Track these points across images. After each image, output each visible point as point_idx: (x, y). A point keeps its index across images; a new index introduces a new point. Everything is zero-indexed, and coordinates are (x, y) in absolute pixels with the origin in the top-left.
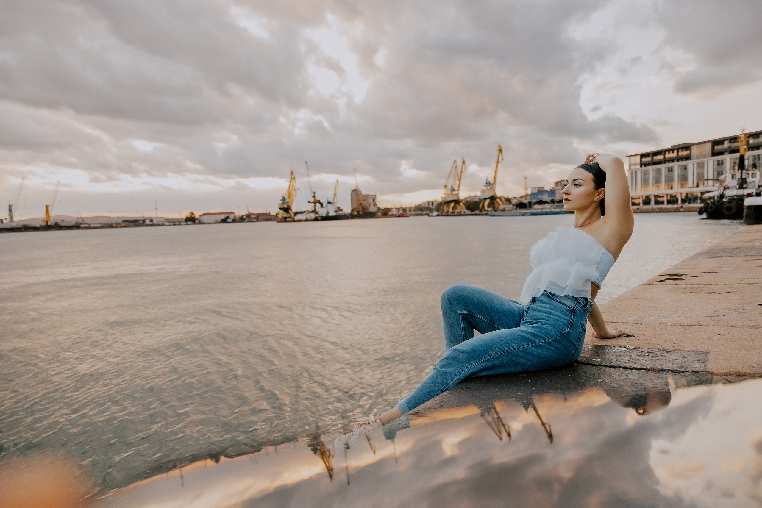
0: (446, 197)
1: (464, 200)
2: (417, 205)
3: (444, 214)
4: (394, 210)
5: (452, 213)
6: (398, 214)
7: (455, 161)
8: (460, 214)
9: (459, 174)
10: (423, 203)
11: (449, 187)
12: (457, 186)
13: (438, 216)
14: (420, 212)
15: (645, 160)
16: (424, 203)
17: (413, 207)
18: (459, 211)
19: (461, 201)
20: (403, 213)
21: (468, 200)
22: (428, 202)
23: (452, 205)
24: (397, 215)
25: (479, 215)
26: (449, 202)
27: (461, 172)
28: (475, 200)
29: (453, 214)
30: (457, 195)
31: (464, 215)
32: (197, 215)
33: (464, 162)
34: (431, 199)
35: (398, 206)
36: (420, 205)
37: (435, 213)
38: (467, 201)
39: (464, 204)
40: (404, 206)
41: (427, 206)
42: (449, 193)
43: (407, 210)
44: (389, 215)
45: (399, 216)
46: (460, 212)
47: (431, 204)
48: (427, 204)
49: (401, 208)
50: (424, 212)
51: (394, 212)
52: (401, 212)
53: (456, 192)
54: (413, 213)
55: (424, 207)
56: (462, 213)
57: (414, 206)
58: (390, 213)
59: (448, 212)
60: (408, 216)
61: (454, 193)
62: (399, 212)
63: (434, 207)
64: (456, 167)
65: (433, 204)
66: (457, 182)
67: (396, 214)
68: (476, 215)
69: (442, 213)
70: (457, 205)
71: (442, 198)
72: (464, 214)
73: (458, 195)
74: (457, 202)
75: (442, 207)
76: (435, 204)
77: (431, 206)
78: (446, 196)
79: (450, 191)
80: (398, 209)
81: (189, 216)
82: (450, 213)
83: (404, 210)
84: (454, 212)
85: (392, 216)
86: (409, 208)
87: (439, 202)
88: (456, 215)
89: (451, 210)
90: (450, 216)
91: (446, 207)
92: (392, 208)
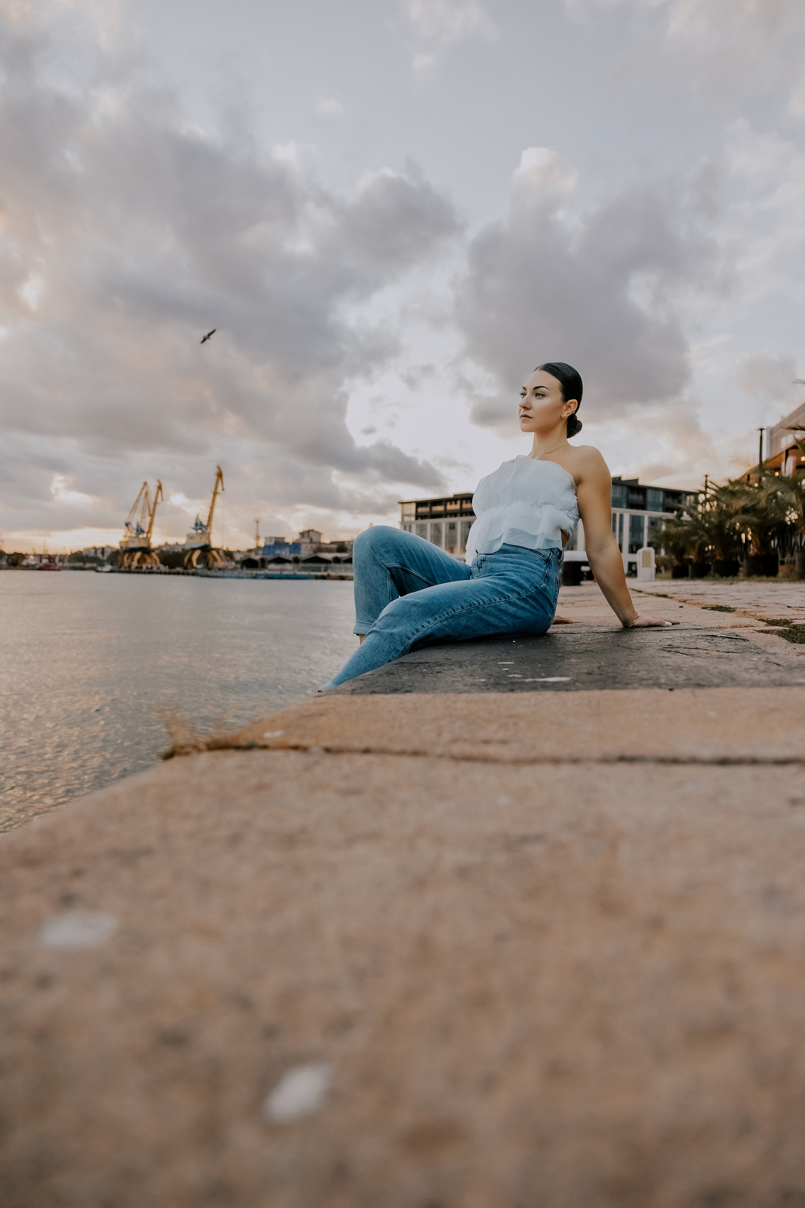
0: (128, 541)
1: (157, 549)
2: (74, 552)
3: (122, 569)
4: (32, 557)
5: (137, 568)
6: (40, 565)
7: (145, 483)
8: (150, 571)
9: (152, 506)
10: (85, 550)
11: (134, 525)
12: (147, 525)
13: (111, 571)
14: (80, 564)
15: (423, 510)
16: (88, 550)
17: (66, 554)
18: (149, 566)
19: (153, 551)
20: (48, 563)
21: (164, 549)
22: (96, 549)
23: (138, 555)
24: (38, 567)
25: (183, 574)
26: (132, 551)
27: (155, 503)
28: (176, 550)
29: (139, 571)
30: (148, 539)
31: (157, 573)
33: (160, 488)
34: (99, 544)
35: (40, 551)
36: (81, 552)
37: (108, 567)
38: (162, 552)
39: (157, 555)
40: (51, 552)
41: (92, 554)
42: (134, 535)
43: (57, 560)
44: (23, 566)
45: (41, 569)
46: (151, 568)
47: (99, 552)
48: (93, 551)
49: (45, 555)
50: (88, 565)
51: (32, 560)
52: (45, 561)
53: (145, 535)
54: (67, 564)
55: (87, 557)
56: (155, 569)
57: (69, 553)
58: (24, 563)
59: (130, 567)
60: (59, 570)
61: (141, 536)
62: (41, 561)
63: (105, 558)
64: (146, 494)
65: (103, 553)
66: (148, 519)
67: (36, 564)
68: (178, 573)
69: (120, 567)
70: (146, 556)
71: (121, 542)
72: (159, 571)
73: (149, 540)
74: (146, 551)
75: (119, 558)
76: (108, 552)
77: (99, 555)
78: (127, 539)
79: (135, 532)
80: (41, 557)
82: (133, 568)
83: (51, 558)
84: (141, 568)
85: (29, 567)
86: (61, 555)
87: (115, 550)
88: (144, 573)
89: (135, 564)
90: (134, 572)
91: (128, 558)
92: (27, 554)
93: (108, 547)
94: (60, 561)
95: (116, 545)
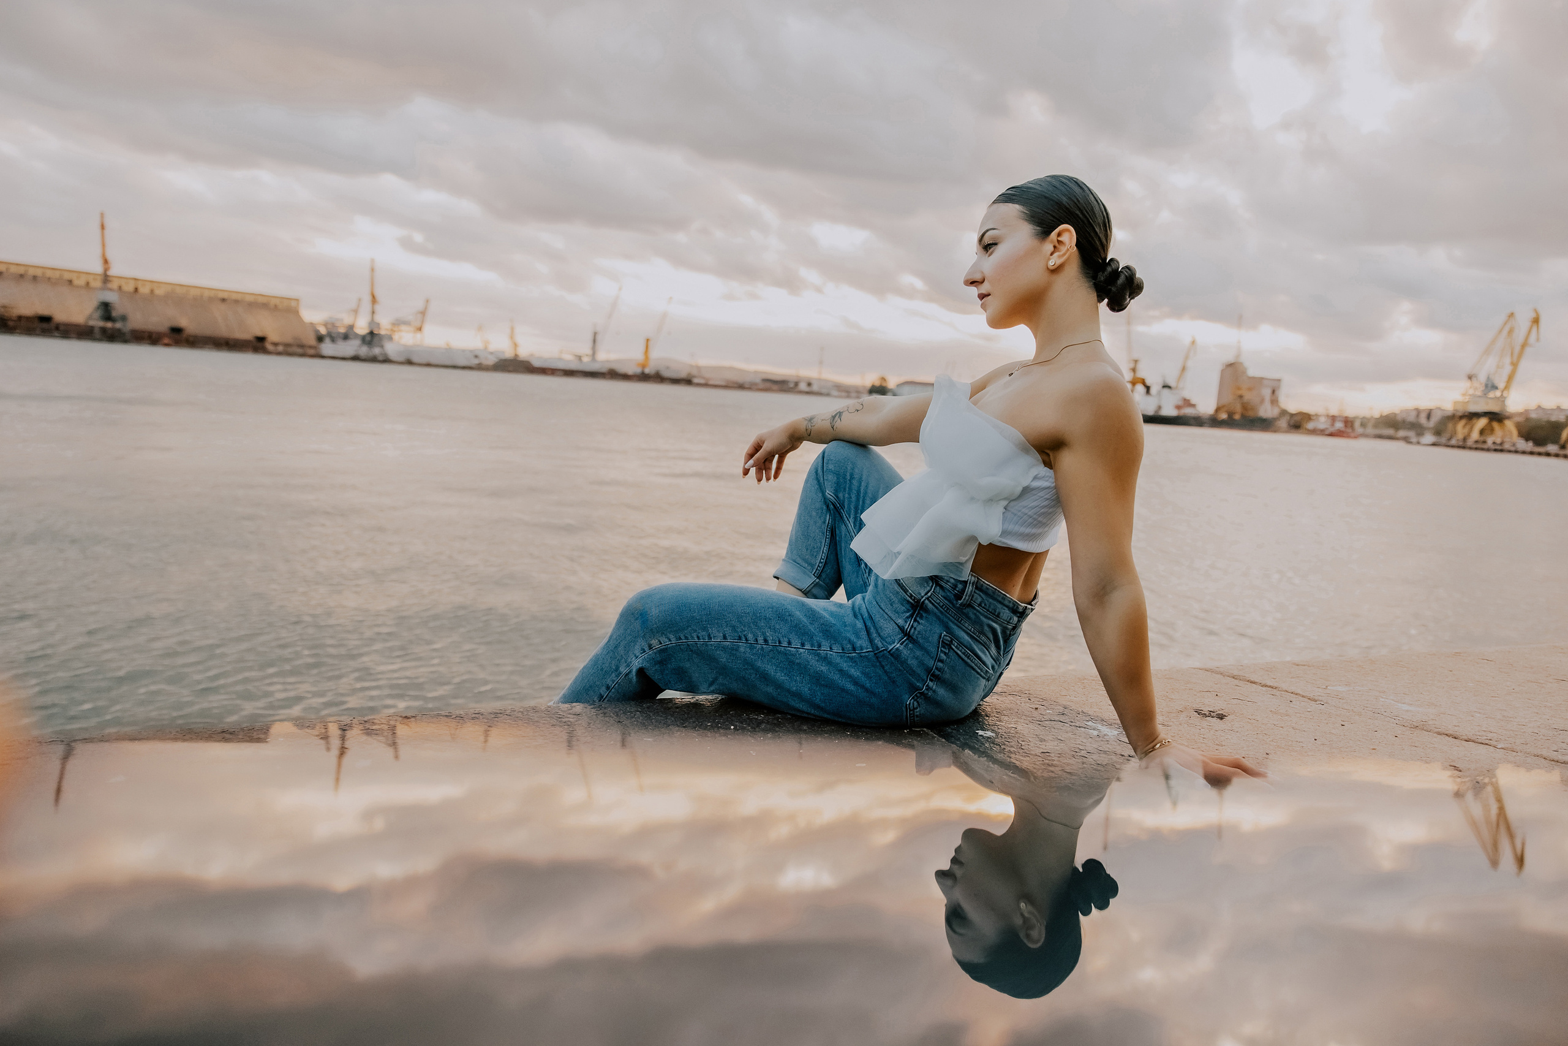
0: (1468, 402)
1: (1520, 414)
2: (1385, 414)
3: (1453, 442)
4: (1323, 419)
5: (1476, 442)
6: (1331, 430)
7: (1512, 315)
8: (1498, 447)
9: (1517, 349)
10: (1402, 411)
11: (1482, 378)
12: (1505, 378)
13: (1434, 444)
14: (1390, 432)
16: (1407, 411)
17: (1372, 417)
18: (1498, 441)
19: (1508, 418)
20: (1343, 429)
21: (1533, 416)
22: (1418, 412)
23: (1482, 422)
24: (1327, 432)
25: (1557, 455)
26: (1472, 416)
27: (1524, 345)
28: (1553, 418)
29: (1480, 447)
30: (1502, 400)
31: (1510, 451)
32: (891, 384)
33: (1536, 321)
34: (1425, 404)
35: (1334, 411)
36: (1395, 415)
37: (1429, 438)
38: (1528, 419)
39: (1518, 426)
40: (1350, 413)
41: (1411, 418)
42: (1479, 393)
43: (1357, 424)
44: (1308, 430)
45: (1331, 435)
46: (1501, 444)
47: (1423, 416)
48: (1414, 414)
49: (1340, 416)
50: (1402, 433)
51: (1322, 423)
52: (1339, 425)
53: (1498, 393)
54: (1370, 430)
55: (1404, 421)
56: (1507, 446)
57: (1377, 415)
58: (1310, 426)
59: (1465, 439)
60: (1355, 437)
61: (1491, 395)
62: (1333, 425)
63: (1432, 423)
64: (1511, 331)
65: (1429, 417)
66: (1508, 369)
67: (1327, 429)
68: (1548, 454)
69: (1450, 439)
70: (1495, 425)
71: (1455, 403)
72: (1513, 449)
73: (1504, 401)
74: (1496, 417)
75: (1450, 426)
76: (1435, 418)
77: (1423, 420)
78: (1467, 399)
79: (1482, 388)
80: (1333, 419)
81: (877, 384)
82: (1470, 443)
83: (1348, 422)
84: (1485, 442)
85: (1314, 432)
86: (1364, 418)
87: (1449, 414)
88: (1488, 450)
89: (1475, 435)
90: (1471, 448)
91: (1464, 426)
92: (1316, 415)
93: (1439, 408)
94: (1363, 425)
95: (1449, 407)
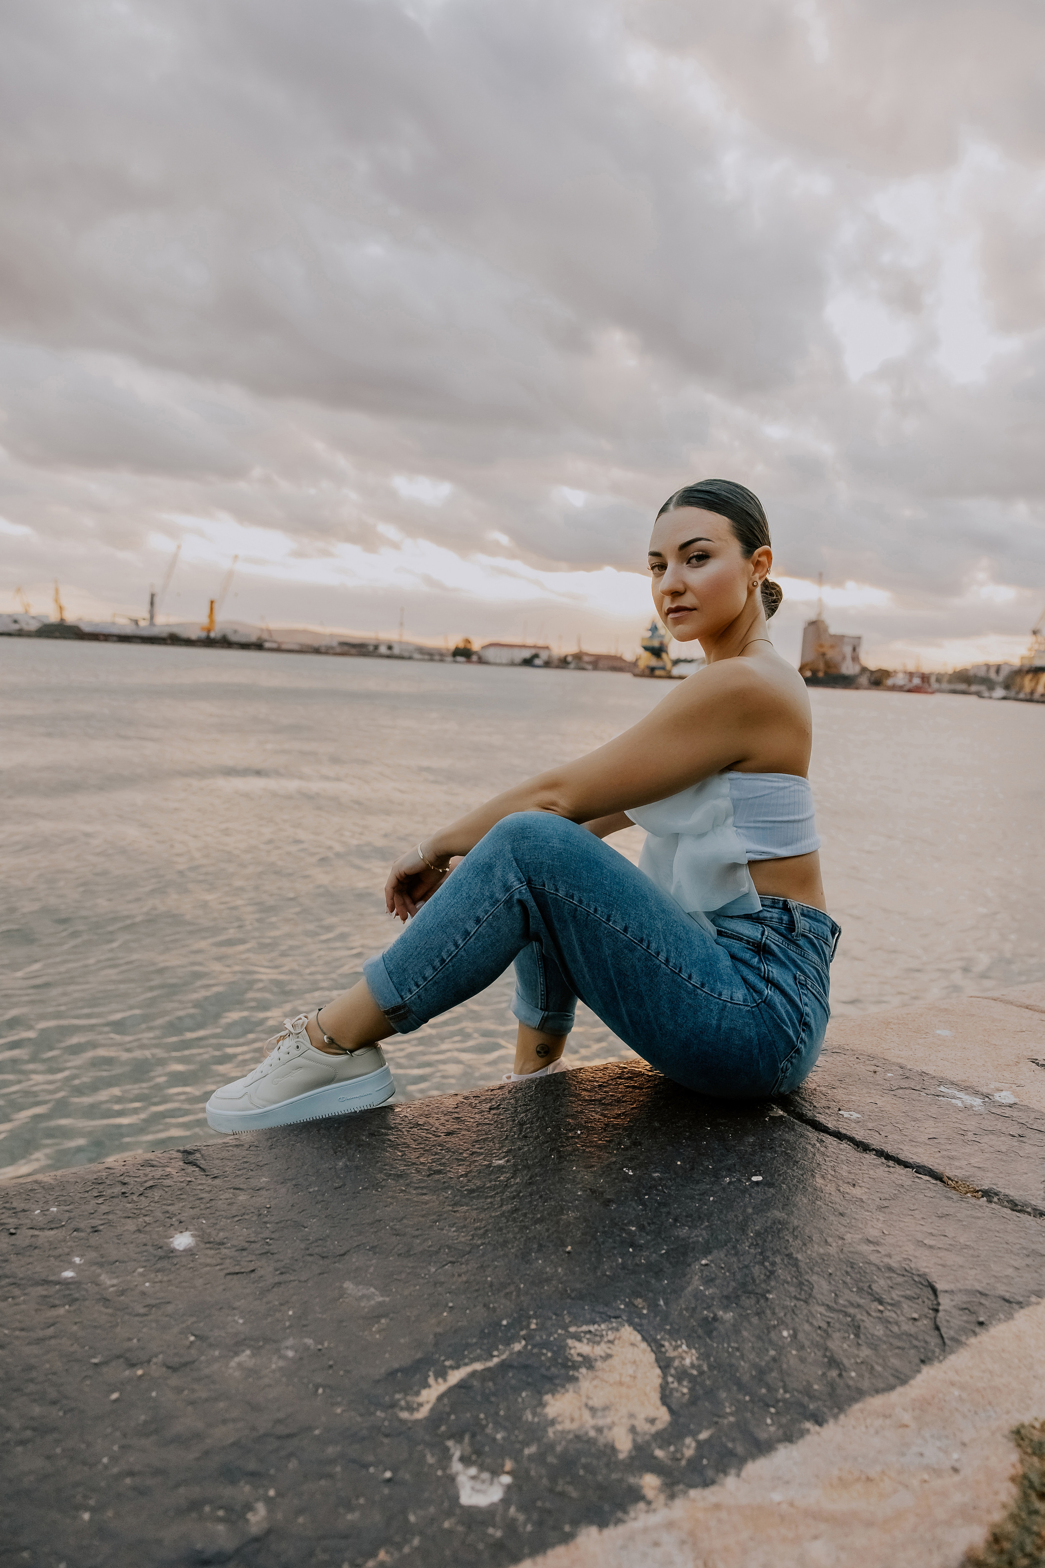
0: (1033, 657)
2: (958, 670)
3: (1022, 696)
4: (901, 676)
5: (1042, 695)
6: (910, 686)
10: (973, 667)
13: (1004, 698)
14: (963, 687)
16: (978, 667)
17: (946, 673)
20: (921, 685)
22: (988, 667)
24: (906, 688)
26: (1038, 670)
32: (476, 646)
34: (995, 658)
35: (911, 668)
36: (967, 670)
37: (1000, 692)
40: (926, 669)
41: (982, 673)
43: (933, 679)
44: (888, 686)
45: (910, 691)
47: (993, 671)
48: (984, 669)
49: (917, 672)
50: (974, 688)
51: (901, 680)
52: (917, 681)
54: (945, 686)
55: (975, 676)
57: (950, 671)
58: (890, 682)
59: (1032, 693)
60: (933, 693)
62: (910, 681)
63: (1001, 678)
65: (998, 671)
67: (906, 685)
69: (1018, 693)
71: (1022, 658)
75: (1018, 680)
76: (1004, 673)
77: (993, 675)
78: (1033, 654)
80: (911, 675)
81: (461, 645)
82: (1037, 696)
83: (925, 678)
85: (894, 688)
86: (939, 673)
87: (1017, 668)
89: (1040, 689)
90: (1038, 702)
91: (1031, 680)
92: (895, 672)
93: (1006, 664)
94: (938, 680)
95: (1016, 662)
